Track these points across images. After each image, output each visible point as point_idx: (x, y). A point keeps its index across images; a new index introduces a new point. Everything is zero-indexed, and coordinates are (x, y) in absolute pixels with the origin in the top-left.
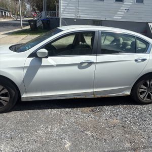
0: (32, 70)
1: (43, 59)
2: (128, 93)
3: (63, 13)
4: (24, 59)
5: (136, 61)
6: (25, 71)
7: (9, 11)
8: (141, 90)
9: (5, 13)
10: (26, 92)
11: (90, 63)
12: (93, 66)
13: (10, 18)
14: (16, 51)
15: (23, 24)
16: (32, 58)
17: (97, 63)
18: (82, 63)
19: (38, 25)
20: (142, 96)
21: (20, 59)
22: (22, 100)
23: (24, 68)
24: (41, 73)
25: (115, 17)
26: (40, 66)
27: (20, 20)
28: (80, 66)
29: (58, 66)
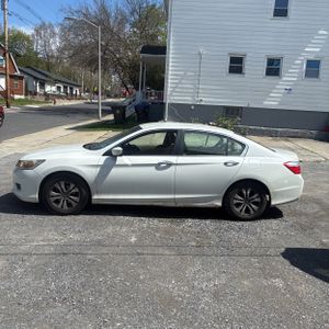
0: (105, 169)
1: (118, 158)
2: (219, 204)
3: (171, 95)
4: (98, 157)
5: (226, 164)
6: (98, 169)
7: (79, 86)
8: (235, 202)
9: (71, 89)
10: (97, 193)
11: (169, 165)
12: (172, 168)
13: (81, 98)
14: (90, 149)
15: (103, 110)
16: (106, 157)
17: (177, 164)
18: (160, 164)
19: (128, 114)
20: (238, 210)
21: (92, 157)
22: (93, 202)
23: (97, 166)
24: (115, 172)
25: (266, 103)
26: (114, 165)
27: (98, 104)
28: (158, 166)
29: (133, 165)
